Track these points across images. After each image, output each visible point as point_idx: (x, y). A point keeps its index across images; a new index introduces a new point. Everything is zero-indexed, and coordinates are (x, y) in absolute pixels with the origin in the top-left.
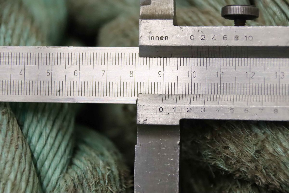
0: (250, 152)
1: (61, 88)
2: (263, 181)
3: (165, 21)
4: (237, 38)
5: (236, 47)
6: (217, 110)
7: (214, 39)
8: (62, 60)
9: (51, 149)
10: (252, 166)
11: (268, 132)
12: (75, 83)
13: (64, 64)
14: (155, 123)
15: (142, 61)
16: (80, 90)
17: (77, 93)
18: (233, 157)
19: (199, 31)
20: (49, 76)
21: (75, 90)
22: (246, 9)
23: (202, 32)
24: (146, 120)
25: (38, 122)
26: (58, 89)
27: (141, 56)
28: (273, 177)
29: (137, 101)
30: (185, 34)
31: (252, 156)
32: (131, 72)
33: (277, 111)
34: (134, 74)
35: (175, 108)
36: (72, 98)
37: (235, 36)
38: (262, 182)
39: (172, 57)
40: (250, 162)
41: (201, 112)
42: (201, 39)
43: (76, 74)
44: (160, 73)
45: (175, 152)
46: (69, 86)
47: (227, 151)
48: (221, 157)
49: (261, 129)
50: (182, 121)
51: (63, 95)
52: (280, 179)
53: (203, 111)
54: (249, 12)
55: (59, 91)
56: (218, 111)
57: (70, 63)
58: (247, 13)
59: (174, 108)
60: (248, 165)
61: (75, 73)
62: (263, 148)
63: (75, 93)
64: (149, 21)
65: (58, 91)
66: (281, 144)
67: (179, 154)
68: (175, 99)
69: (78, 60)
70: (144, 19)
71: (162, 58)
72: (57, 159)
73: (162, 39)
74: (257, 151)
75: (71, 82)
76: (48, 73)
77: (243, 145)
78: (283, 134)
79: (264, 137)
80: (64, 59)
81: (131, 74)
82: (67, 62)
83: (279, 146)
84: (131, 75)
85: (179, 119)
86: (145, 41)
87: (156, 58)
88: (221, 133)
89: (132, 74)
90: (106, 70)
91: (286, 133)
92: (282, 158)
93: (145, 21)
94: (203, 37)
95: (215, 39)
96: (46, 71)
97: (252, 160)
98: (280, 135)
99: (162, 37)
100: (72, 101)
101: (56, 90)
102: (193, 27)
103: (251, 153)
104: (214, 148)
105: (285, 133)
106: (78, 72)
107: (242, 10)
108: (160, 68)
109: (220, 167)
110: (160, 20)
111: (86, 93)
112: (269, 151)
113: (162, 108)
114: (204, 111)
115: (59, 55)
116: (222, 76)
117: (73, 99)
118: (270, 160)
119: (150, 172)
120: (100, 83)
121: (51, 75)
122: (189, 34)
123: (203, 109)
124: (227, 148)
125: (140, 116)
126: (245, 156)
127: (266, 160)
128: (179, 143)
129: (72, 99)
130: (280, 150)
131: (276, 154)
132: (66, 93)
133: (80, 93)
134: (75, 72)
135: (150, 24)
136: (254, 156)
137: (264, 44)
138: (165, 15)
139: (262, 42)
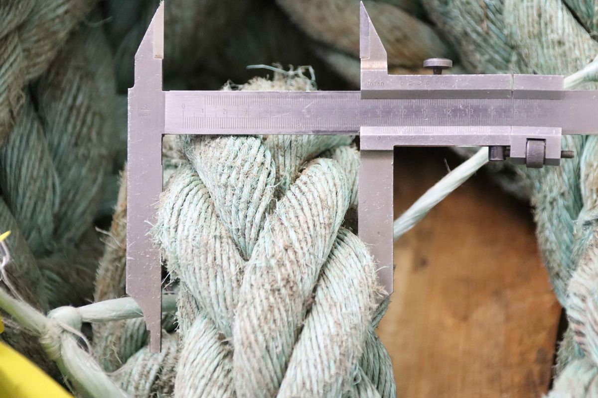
29: (360, 133)
35: (390, 137)
42: (409, 85)
53: (411, 139)
59: (388, 138)
73: (379, 85)
85: (393, 145)
94: (410, 83)
95: (420, 85)
113: (380, 137)
128: (393, 164)
137: (456, 88)
138: (380, 66)
139: (455, 87)
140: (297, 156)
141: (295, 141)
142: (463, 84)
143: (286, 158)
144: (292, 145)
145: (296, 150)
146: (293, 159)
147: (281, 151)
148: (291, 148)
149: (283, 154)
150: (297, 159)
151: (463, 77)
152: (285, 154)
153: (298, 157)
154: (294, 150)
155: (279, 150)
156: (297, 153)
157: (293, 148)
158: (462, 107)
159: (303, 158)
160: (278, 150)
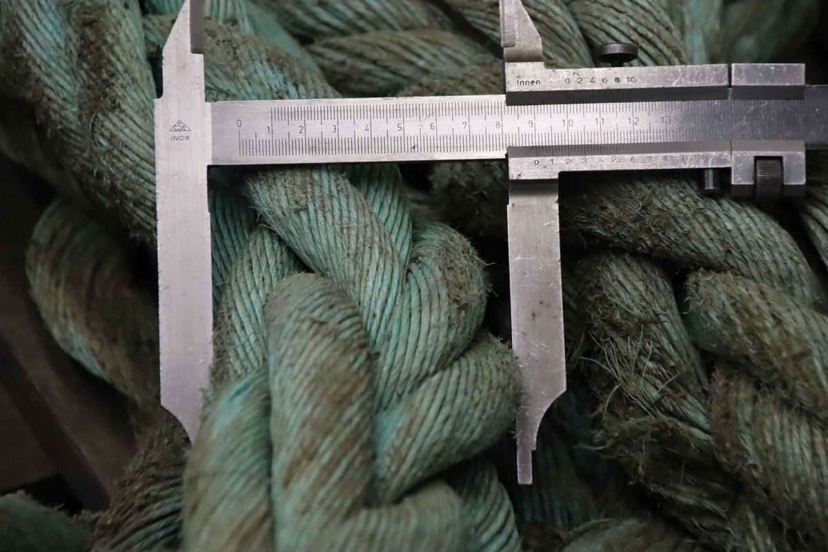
0: (634, 210)
1: (416, 144)
2: (649, 243)
3: (535, 63)
4: (617, 80)
5: (617, 90)
6: (601, 161)
7: (592, 82)
8: (415, 111)
9: (395, 221)
10: (635, 226)
11: (654, 185)
12: (432, 138)
13: (418, 116)
14: (532, 178)
15: (510, 110)
16: (439, 145)
17: (436, 149)
18: (612, 219)
19: (575, 73)
20: (401, 130)
21: (432, 145)
23: (578, 75)
24: (520, 175)
25: (376, 191)
26: (413, 146)
27: (508, 105)
28: (662, 236)
29: (506, 155)
30: (559, 77)
31: (637, 214)
33: (666, 158)
34: (501, 124)
35: (552, 160)
36: (429, 155)
37: (615, 78)
38: (646, 244)
39: (544, 104)
40: (633, 222)
41: (582, 163)
42: (577, 83)
43: (432, 128)
44: (531, 123)
46: (426, 141)
47: (605, 213)
48: (598, 221)
49: (645, 183)
50: (562, 174)
51: (418, 152)
52: (669, 238)
55: (414, 147)
57: (425, 115)
60: (630, 227)
61: (431, 126)
62: (650, 203)
63: (432, 149)
64: (516, 64)
65: (412, 148)
66: (670, 198)
68: (551, 151)
69: (434, 111)
70: (511, 62)
71: (533, 106)
72: (403, 233)
73: (533, 84)
74: (643, 207)
75: (427, 136)
76: (399, 127)
77: (624, 203)
78: (672, 187)
79: (650, 192)
80: (418, 111)
82: (421, 114)
83: (668, 199)
84: (498, 126)
85: (558, 172)
86: (512, 87)
87: (526, 106)
88: (597, 193)
89: (499, 124)
91: (675, 185)
92: (673, 212)
93: (512, 64)
94: (579, 80)
96: (397, 126)
97: (636, 218)
98: (668, 188)
99: (533, 82)
100: (429, 158)
101: (409, 146)
102: (567, 70)
103: (636, 210)
104: (589, 211)
105: (673, 185)
108: (531, 117)
109: (596, 233)
110: (529, 63)
111: (446, 149)
112: (656, 206)
113: (537, 160)
114: (585, 162)
115: (411, 106)
117: (431, 156)
118: (658, 216)
120: (462, 136)
122: (563, 77)
123: (585, 160)
124: (604, 208)
125: (513, 170)
126: (627, 216)
127: (654, 216)
128: (558, 200)
130: (669, 204)
131: (665, 209)
132: (423, 150)
133: (439, 149)
135: (517, 67)
136: (639, 213)
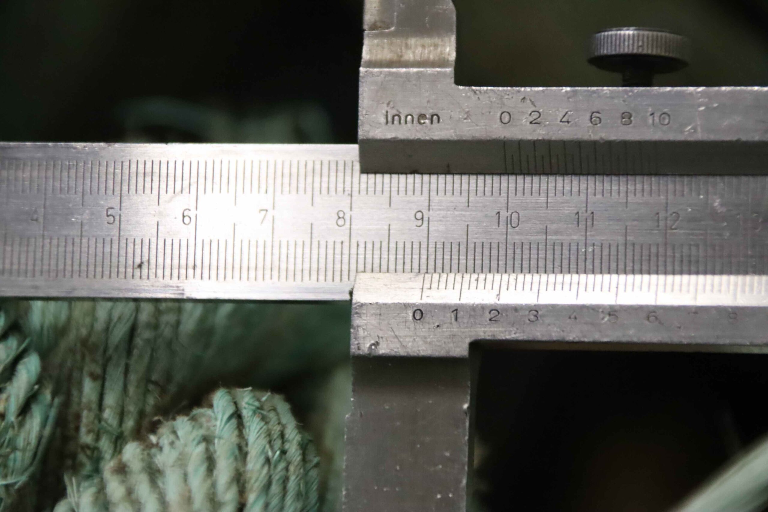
1: (145, 259)
4: (626, 118)
5: (625, 144)
6: (573, 317)
7: (566, 120)
8: (148, 179)
12: (184, 244)
13: (155, 191)
14: (402, 352)
16: (198, 263)
17: (191, 271)
19: (524, 98)
20: (112, 224)
21: (183, 262)
22: (650, 39)
23: (533, 103)
24: (377, 344)
26: (138, 261)
29: (351, 293)
32: (341, 215)
33: (735, 318)
34: (347, 217)
35: (456, 310)
36: (174, 285)
37: (623, 113)
41: (528, 322)
42: (531, 123)
43: (187, 220)
44: (419, 215)
45: (456, 433)
46: (168, 251)
50: (477, 346)
51: (150, 277)
53: (532, 318)
54: (657, 47)
55: (140, 266)
56: (576, 318)
57: (170, 190)
58: (652, 50)
59: (453, 311)
61: (184, 217)
63: (183, 271)
65: (136, 266)
67: (467, 438)
68: (458, 286)
69: (194, 179)
70: (375, 66)
73: (422, 121)
75: (172, 240)
76: (110, 215)
80: (156, 179)
81: (339, 218)
82: (163, 186)
84: (341, 222)
85: (468, 341)
89: (343, 218)
90: (269, 207)
93: (376, 71)
94: (536, 115)
95: (568, 122)
96: (105, 212)
99: (422, 117)
100: (174, 294)
101: (130, 262)
102: (507, 90)
106: (192, 214)
107: (638, 42)
111: (214, 272)
113: (420, 310)
114: (536, 318)
115: (141, 166)
116: (589, 223)
117: (178, 287)
119: (385, 489)
120: (253, 243)
121: (117, 222)
123: (535, 313)
125: (361, 333)
128: (468, 408)
129: (175, 288)
132: (160, 272)
133: (198, 271)
134: (185, 215)
137: (700, 136)
138: (432, 57)
139: (695, 129)
140: (149, 381)
141: (148, 325)
142: (726, 123)
143: (107, 384)
144: (139, 341)
145: (146, 359)
146: (131, 390)
147: (94, 361)
148: (129, 353)
149: (98, 370)
150: (147, 392)
151: (724, 94)
152: (104, 371)
153: (156, 383)
154: (141, 356)
155: (87, 359)
156: (149, 369)
157: (136, 352)
158: (722, 205)
159: (173, 389)
160: (83, 358)
